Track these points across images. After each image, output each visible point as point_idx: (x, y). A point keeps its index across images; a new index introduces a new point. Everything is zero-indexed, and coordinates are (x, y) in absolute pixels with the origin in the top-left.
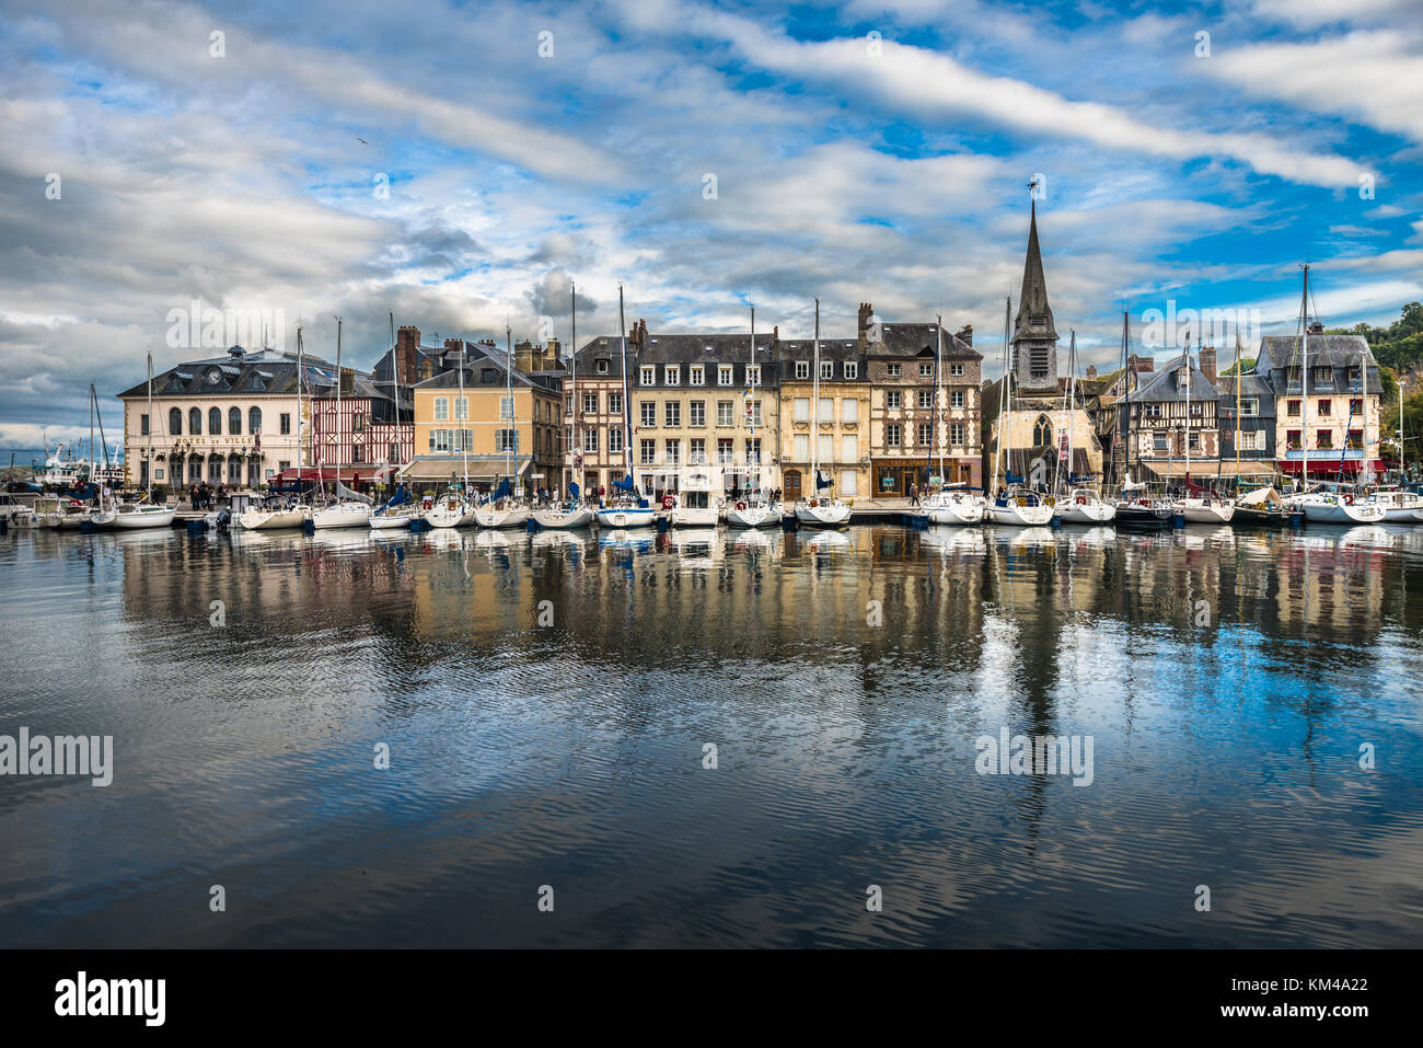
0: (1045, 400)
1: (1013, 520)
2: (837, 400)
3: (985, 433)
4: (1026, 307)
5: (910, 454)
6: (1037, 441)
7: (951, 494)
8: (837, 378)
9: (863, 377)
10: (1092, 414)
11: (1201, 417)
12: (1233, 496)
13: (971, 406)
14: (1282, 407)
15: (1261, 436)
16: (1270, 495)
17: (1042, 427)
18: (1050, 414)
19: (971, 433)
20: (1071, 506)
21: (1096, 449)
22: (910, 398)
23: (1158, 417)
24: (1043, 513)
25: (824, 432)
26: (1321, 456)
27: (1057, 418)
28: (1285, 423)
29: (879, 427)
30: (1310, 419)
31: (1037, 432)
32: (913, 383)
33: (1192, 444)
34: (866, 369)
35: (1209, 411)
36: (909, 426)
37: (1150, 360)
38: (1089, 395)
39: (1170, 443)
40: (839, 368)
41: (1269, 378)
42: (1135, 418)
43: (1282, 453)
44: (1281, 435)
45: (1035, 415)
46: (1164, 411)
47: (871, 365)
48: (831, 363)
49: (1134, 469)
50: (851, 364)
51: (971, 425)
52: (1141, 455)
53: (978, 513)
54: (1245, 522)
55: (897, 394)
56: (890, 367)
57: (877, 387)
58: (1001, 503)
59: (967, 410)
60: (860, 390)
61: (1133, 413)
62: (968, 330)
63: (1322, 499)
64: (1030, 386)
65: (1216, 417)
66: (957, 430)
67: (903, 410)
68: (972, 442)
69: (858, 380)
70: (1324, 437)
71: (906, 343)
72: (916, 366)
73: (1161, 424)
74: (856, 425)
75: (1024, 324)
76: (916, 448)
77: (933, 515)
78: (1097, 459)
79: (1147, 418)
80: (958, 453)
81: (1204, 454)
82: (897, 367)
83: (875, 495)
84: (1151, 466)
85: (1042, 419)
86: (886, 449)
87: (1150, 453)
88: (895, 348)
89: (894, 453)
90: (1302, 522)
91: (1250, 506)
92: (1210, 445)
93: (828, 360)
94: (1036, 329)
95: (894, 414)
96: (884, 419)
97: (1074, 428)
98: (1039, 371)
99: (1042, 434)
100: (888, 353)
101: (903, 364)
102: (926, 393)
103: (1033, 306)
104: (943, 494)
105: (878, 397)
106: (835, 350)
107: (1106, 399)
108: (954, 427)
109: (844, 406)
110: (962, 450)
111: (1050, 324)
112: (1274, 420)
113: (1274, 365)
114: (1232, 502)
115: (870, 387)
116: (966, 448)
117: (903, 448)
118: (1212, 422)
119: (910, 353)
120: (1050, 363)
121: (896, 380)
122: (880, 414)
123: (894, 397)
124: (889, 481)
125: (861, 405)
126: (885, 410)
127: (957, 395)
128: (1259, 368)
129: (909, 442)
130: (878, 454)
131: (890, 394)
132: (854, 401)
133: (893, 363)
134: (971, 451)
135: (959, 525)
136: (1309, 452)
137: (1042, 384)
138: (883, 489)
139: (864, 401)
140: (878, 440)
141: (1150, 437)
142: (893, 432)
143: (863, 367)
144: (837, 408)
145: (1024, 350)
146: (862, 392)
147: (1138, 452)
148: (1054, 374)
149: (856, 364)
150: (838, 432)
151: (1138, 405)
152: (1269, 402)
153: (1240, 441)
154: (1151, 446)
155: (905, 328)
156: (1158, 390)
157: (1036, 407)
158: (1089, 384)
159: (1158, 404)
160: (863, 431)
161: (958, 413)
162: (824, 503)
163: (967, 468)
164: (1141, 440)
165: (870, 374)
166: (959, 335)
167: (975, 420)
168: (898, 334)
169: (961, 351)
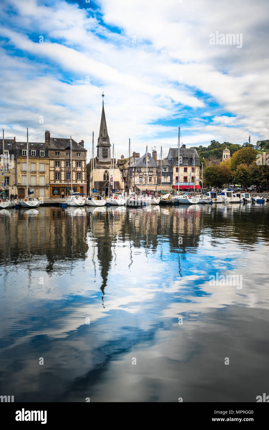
0: (107, 166)
1: (93, 205)
2: (38, 164)
3: (88, 176)
4: (101, 135)
5: (63, 182)
6: (104, 179)
7: (74, 196)
8: (38, 156)
9: (47, 156)
10: (122, 170)
11: (152, 172)
12: (160, 196)
13: (83, 167)
14: (174, 170)
15: (169, 178)
16: (170, 196)
17: (106, 174)
18: (108, 170)
19: (84, 176)
20: (113, 200)
21: (123, 181)
22: (63, 164)
23: (140, 172)
24: (103, 202)
25: (32, 175)
26: (185, 184)
27: (111, 171)
28: (175, 174)
29: (52, 174)
30: (181, 173)
31: (104, 175)
32: (64, 159)
33: (150, 180)
34: (47, 153)
35: (155, 170)
36: (63, 173)
37: (138, 154)
38: (121, 164)
39: (144, 180)
40: (38, 152)
41: (171, 161)
42: (134, 172)
43: (174, 183)
44: (174, 178)
45: (104, 170)
46: (142, 170)
47: (49, 152)
48: (35, 151)
49: (134, 188)
50: (42, 151)
51: (83, 173)
52: (136, 183)
53: (84, 202)
54: (163, 204)
55: (59, 162)
56: (56, 153)
57: (52, 160)
58: (90, 199)
59: (82, 168)
60: (45, 160)
61: (133, 170)
62: (83, 142)
63: (183, 197)
64: (102, 161)
65: (157, 172)
66: (79, 175)
67: (61, 168)
68: (84, 179)
69: (45, 157)
70: (185, 178)
71: (62, 145)
72: (65, 153)
73: (141, 174)
74: (44, 172)
75: (100, 140)
76: (65, 181)
77: (69, 203)
78: (123, 185)
79: (137, 172)
80: (79, 182)
81: (153, 183)
82: (58, 153)
83: (51, 197)
84: (138, 187)
85: (106, 172)
86: (55, 181)
87: (138, 183)
88: (58, 146)
89: (58, 182)
90: (177, 204)
91: (164, 199)
92: (155, 181)
93: (34, 150)
94: (104, 143)
95: (58, 169)
96: (54, 171)
97: (116, 175)
98: (105, 156)
99: (106, 176)
100: (56, 148)
101: (61, 152)
102: (68, 162)
103: (103, 135)
104: (72, 196)
105: (52, 163)
106: (37, 146)
107: (127, 166)
108: (78, 174)
109: (40, 166)
110: (80, 182)
111: (109, 141)
112: (172, 173)
113: (172, 157)
114: (159, 198)
115: (49, 160)
116: (82, 181)
117: (61, 181)
118: (155, 174)
119: (63, 148)
120: (108, 154)
121: (58, 157)
122: (53, 169)
123: (57, 163)
124: (56, 192)
125: (46, 165)
126: (54, 168)
127: (79, 163)
128: (169, 158)
129: (63, 178)
130: (52, 183)
131: (56, 162)
132: (43, 165)
133: (57, 152)
134: (83, 182)
135: (77, 206)
136: (181, 183)
137: (106, 160)
138: (54, 195)
139: (47, 164)
140: (52, 178)
141: (138, 178)
142: (57, 175)
143: (47, 152)
144: (38, 166)
145: (100, 149)
146: (46, 161)
147: (135, 182)
148: (110, 157)
149: (44, 151)
150: (38, 175)
151: (135, 168)
152: (171, 168)
153: (163, 179)
154: (138, 181)
155: (62, 140)
156: (140, 164)
157: (104, 168)
158: (121, 161)
159: (140, 168)
160: (46, 175)
161: (79, 169)
162: (30, 200)
163: (82, 187)
164: (136, 179)
165: (49, 155)
166: (80, 143)
167: (85, 171)
168: (60, 142)
169: (79, 149)
